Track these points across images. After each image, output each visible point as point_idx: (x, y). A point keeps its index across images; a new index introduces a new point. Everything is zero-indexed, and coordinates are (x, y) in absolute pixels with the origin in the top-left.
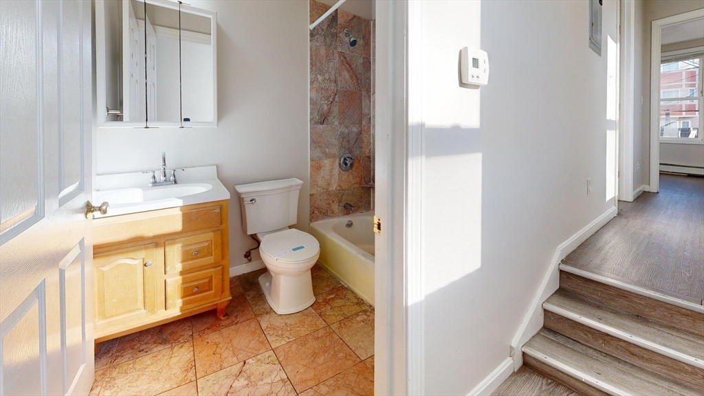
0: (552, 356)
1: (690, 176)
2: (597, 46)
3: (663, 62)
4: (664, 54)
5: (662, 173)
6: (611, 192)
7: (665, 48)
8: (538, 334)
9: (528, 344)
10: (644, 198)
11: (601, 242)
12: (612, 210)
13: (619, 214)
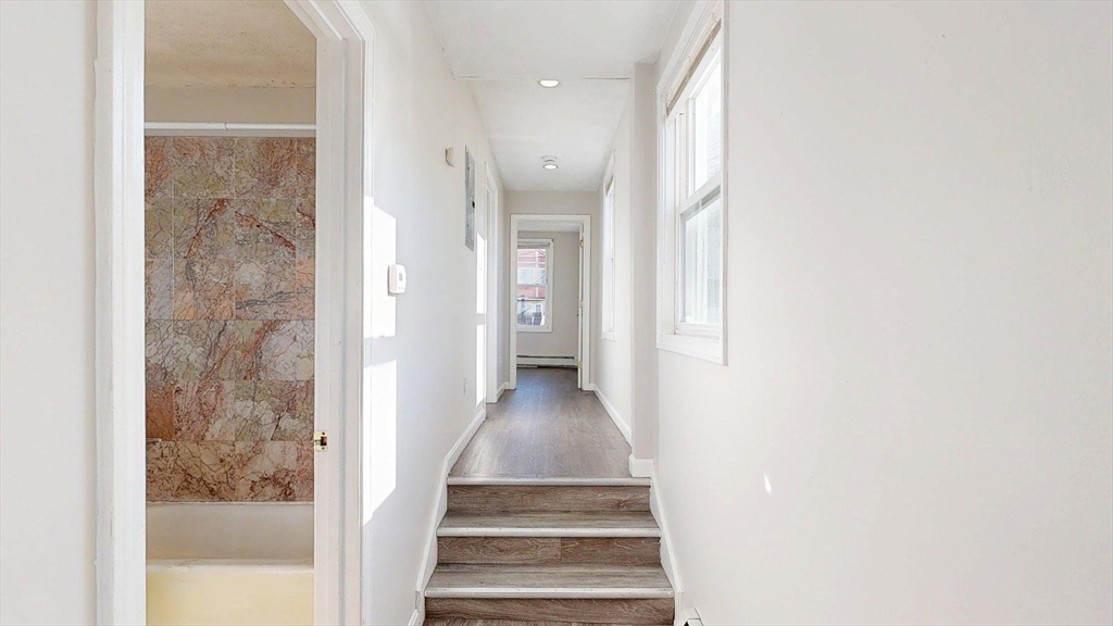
0: (450, 586)
1: (540, 367)
2: (470, 243)
3: (519, 247)
4: (521, 240)
5: (519, 368)
6: (480, 396)
7: (521, 234)
8: (434, 572)
9: (429, 585)
10: (505, 396)
11: (476, 449)
12: (482, 413)
13: (487, 418)
